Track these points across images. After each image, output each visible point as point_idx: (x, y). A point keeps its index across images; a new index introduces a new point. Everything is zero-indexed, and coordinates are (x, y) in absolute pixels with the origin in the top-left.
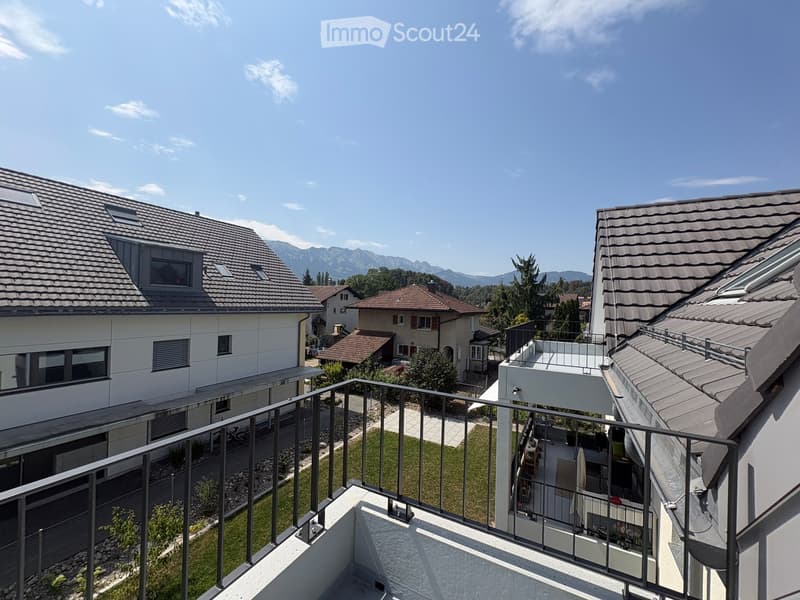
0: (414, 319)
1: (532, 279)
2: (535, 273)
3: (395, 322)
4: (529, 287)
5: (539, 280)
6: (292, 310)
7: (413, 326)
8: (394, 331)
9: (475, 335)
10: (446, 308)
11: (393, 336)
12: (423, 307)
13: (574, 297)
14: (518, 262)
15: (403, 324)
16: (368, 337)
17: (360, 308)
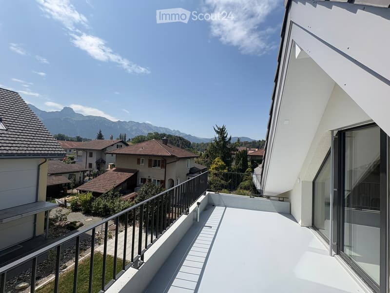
0: (150, 161)
1: (224, 138)
2: (225, 135)
3: (139, 163)
4: (222, 142)
5: (227, 139)
7: (150, 166)
8: (138, 169)
9: (190, 171)
10: (169, 154)
11: (136, 173)
12: (155, 153)
13: (245, 148)
14: (217, 129)
15: (143, 164)
16: (119, 173)
17: (115, 154)
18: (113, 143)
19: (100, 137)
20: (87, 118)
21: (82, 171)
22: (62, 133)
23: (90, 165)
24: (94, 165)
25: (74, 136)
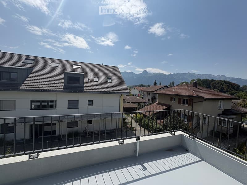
0: (180, 99)
3: (171, 100)
6: (114, 93)
7: (179, 103)
8: (171, 105)
9: (224, 112)
10: (196, 95)
11: (169, 107)
12: (183, 94)
15: (175, 101)
16: (159, 106)
17: (157, 93)
18: (161, 87)
19: (155, 84)
20: (153, 75)
21: (143, 103)
22: (142, 84)
23: (149, 100)
24: (151, 100)
25: (147, 85)
